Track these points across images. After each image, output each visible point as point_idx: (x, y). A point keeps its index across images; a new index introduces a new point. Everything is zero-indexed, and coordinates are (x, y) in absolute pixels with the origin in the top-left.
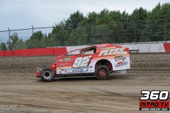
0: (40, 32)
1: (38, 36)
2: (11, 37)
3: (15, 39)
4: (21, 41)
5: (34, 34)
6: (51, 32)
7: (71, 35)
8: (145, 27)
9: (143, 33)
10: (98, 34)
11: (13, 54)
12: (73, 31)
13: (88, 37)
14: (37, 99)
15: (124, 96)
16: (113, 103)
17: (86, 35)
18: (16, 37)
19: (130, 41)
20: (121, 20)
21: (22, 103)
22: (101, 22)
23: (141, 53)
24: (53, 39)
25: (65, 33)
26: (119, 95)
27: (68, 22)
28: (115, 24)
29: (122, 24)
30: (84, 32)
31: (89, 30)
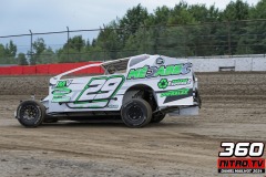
0: (80, 37)
1: (76, 43)
2: (34, 45)
3: (40, 47)
4: (50, 50)
5: (69, 40)
6: (96, 37)
7: (128, 42)
8: (245, 31)
9: (241, 40)
10: (170, 42)
11: (36, 71)
12: (131, 36)
13: (155, 46)
14: (72, 141)
15: (211, 139)
16: (193, 150)
17: (152, 43)
18: (42, 45)
19: (221, 54)
20: (208, 20)
21: (50, 147)
22: (176, 23)
23: (238, 73)
24: (99, 48)
25: (118, 39)
26: (202, 137)
27: (124, 22)
28: (197, 26)
29: (208, 26)
30: (149, 38)
31: (156, 35)
